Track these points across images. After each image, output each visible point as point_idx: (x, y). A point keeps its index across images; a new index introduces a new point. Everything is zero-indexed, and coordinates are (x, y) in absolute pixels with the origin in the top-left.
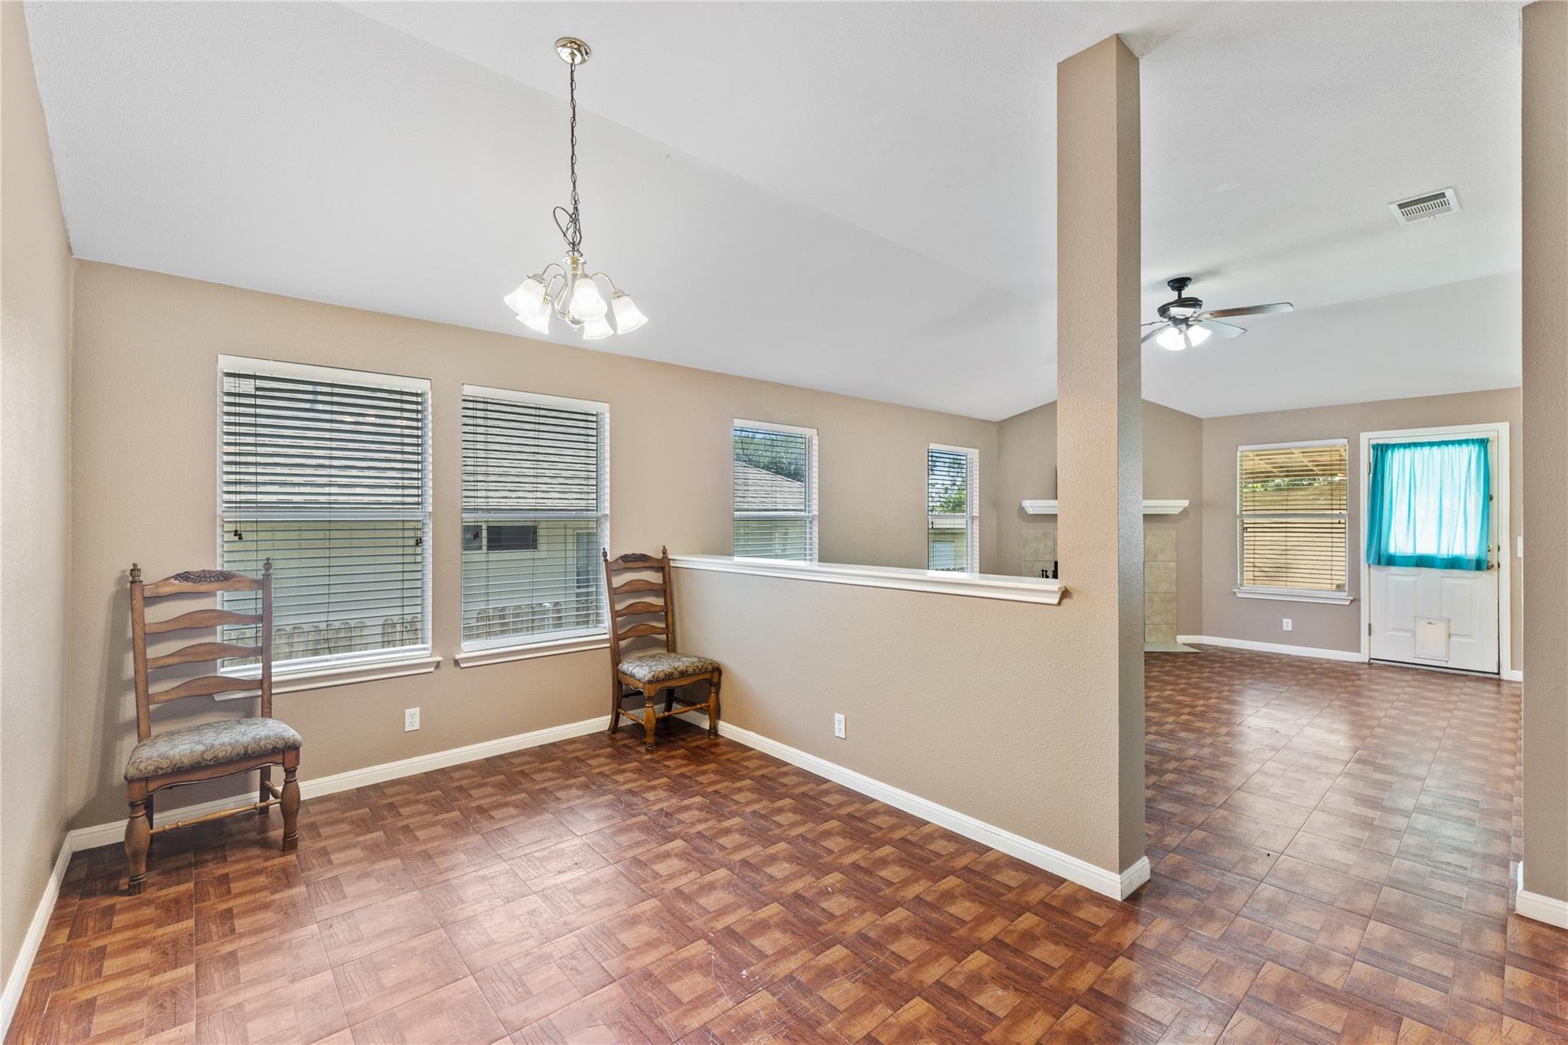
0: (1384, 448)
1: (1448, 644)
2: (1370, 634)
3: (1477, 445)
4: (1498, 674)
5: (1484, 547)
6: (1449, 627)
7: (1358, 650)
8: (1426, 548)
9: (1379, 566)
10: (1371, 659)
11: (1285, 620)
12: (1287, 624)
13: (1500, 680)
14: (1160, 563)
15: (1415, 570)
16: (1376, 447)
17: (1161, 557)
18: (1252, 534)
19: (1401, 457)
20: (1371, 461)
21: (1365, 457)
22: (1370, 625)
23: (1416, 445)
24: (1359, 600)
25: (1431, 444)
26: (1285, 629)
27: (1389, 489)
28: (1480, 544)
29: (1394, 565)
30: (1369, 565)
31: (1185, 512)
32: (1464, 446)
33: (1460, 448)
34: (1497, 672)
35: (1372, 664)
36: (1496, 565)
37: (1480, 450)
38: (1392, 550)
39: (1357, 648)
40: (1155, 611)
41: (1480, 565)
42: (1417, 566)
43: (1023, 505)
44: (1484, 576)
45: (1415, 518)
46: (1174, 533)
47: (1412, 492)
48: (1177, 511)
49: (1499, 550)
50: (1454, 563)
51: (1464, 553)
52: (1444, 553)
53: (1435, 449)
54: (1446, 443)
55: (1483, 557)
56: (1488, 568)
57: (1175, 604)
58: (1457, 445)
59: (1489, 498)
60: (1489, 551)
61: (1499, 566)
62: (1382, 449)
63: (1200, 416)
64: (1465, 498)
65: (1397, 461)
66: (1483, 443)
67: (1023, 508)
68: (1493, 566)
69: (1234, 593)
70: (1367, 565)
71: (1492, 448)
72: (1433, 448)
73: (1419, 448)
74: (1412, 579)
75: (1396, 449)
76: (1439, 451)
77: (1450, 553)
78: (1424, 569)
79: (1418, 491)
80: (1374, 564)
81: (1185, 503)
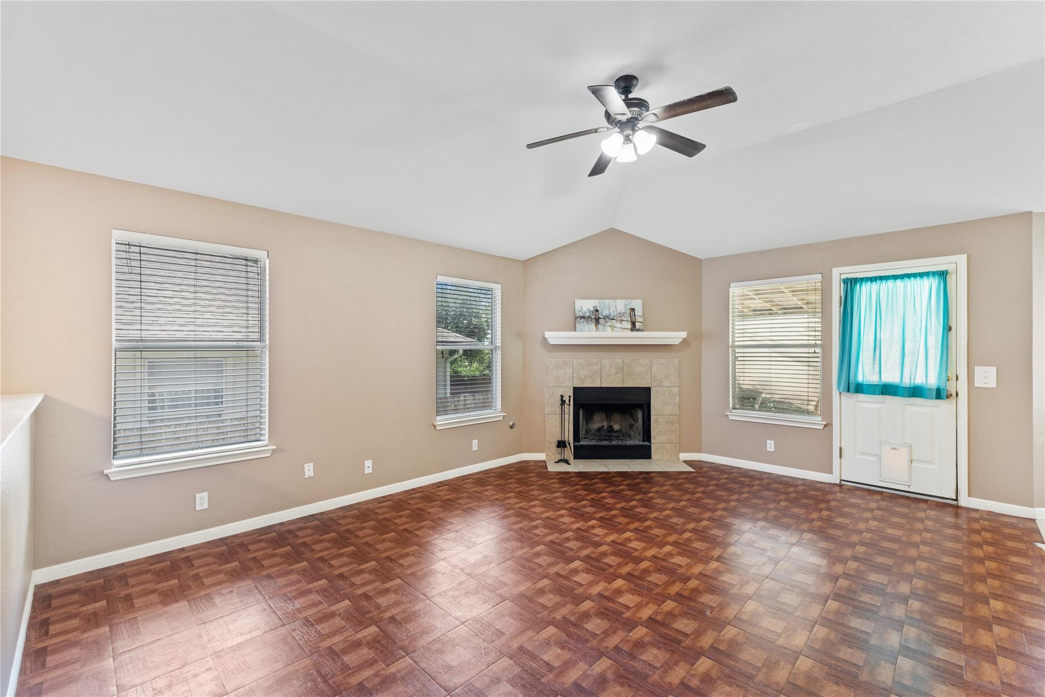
0: (853, 282)
1: (910, 469)
2: (841, 457)
3: (937, 277)
4: (956, 500)
5: (944, 377)
6: (911, 452)
7: (831, 472)
8: (891, 377)
9: (848, 394)
10: (841, 480)
11: (769, 442)
12: (771, 445)
13: (958, 507)
14: (665, 388)
15: (881, 397)
16: (846, 281)
17: (666, 383)
18: (742, 363)
19: (869, 290)
20: (842, 295)
21: (837, 291)
22: (841, 449)
23: (881, 278)
24: (831, 425)
25: (895, 277)
26: (768, 449)
27: (858, 320)
28: (940, 375)
29: (862, 392)
30: (840, 393)
31: (685, 342)
32: (925, 278)
33: (921, 280)
34: (955, 498)
35: (843, 485)
36: (954, 394)
37: (939, 282)
38: (860, 379)
39: (830, 471)
40: (660, 432)
41: (939, 394)
42: (882, 393)
43: (546, 337)
44: (943, 404)
45: (880, 348)
46: (676, 361)
47: (878, 324)
48: (676, 342)
49: (957, 379)
50: (915, 392)
51: (924, 382)
52: (906, 382)
53: (899, 281)
54: (909, 276)
55: (942, 386)
56: (947, 397)
57: (678, 425)
58: (919, 278)
59: (948, 329)
60: (948, 380)
61: (957, 395)
62: (851, 283)
63: (700, 258)
64: (926, 329)
65: (864, 292)
66: (943, 275)
67: (546, 339)
68: (951, 395)
69: (727, 415)
70: (838, 392)
71: (951, 280)
72: (897, 281)
73: (884, 282)
74: (878, 406)
75: (864, 283)
76: (902, 283)
77: (912, 381)
78: (888, 397)
79: (883, 323)
80: (844, 391)
81: (684, 335)
